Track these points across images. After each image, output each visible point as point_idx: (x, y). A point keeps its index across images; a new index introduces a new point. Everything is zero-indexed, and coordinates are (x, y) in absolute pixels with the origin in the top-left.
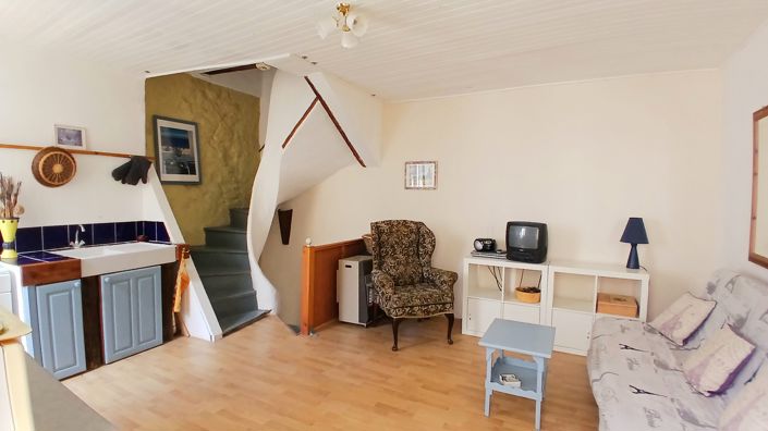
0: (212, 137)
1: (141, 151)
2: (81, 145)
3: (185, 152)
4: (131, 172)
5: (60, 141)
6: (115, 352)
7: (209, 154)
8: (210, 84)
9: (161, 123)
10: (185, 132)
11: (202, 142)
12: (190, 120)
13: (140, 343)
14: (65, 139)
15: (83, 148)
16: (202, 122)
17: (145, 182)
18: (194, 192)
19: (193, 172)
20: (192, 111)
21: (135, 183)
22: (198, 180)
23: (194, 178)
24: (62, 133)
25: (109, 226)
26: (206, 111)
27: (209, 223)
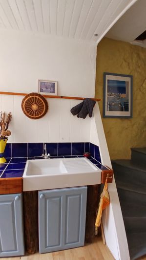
0: (142, 85)
1: (92, 96)
2: (54, 92)
3: (123, 96)
4: (83, 110)
5: (41, 90)
6: (46, 247)
7: (139, 97)
8: (142, 48)
9: (108, 77)
10: (124, 82)
11: (135, 88)
12: (128, 74)
13: (66, 244)
14: (44, 89)
15: (55, 94)
16: (136, 75)
17: (90, 116)
18: (126, 123)
19: (127, 110)
20: (129, 68)
21: (84, 117)
22: (129, 115)
23: (127, 114)
24: (43, 85)
25: (67, 145)
26: (139, 67)
27: (135, 145)
